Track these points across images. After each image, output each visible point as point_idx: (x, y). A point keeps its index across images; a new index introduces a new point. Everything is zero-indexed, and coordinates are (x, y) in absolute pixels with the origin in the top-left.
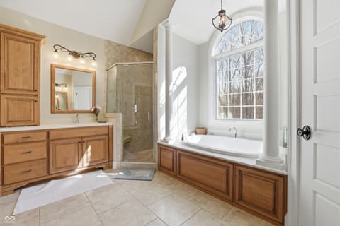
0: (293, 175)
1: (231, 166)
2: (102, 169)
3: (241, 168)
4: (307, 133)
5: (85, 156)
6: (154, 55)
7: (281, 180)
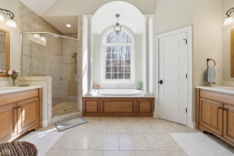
0: (156, 97)
1: (135, 100)
2: (34, 130)
3: (139, 100)
4: (161, 82)
5: (20, 121)
6: (79, 35)
7: (152, 100)
